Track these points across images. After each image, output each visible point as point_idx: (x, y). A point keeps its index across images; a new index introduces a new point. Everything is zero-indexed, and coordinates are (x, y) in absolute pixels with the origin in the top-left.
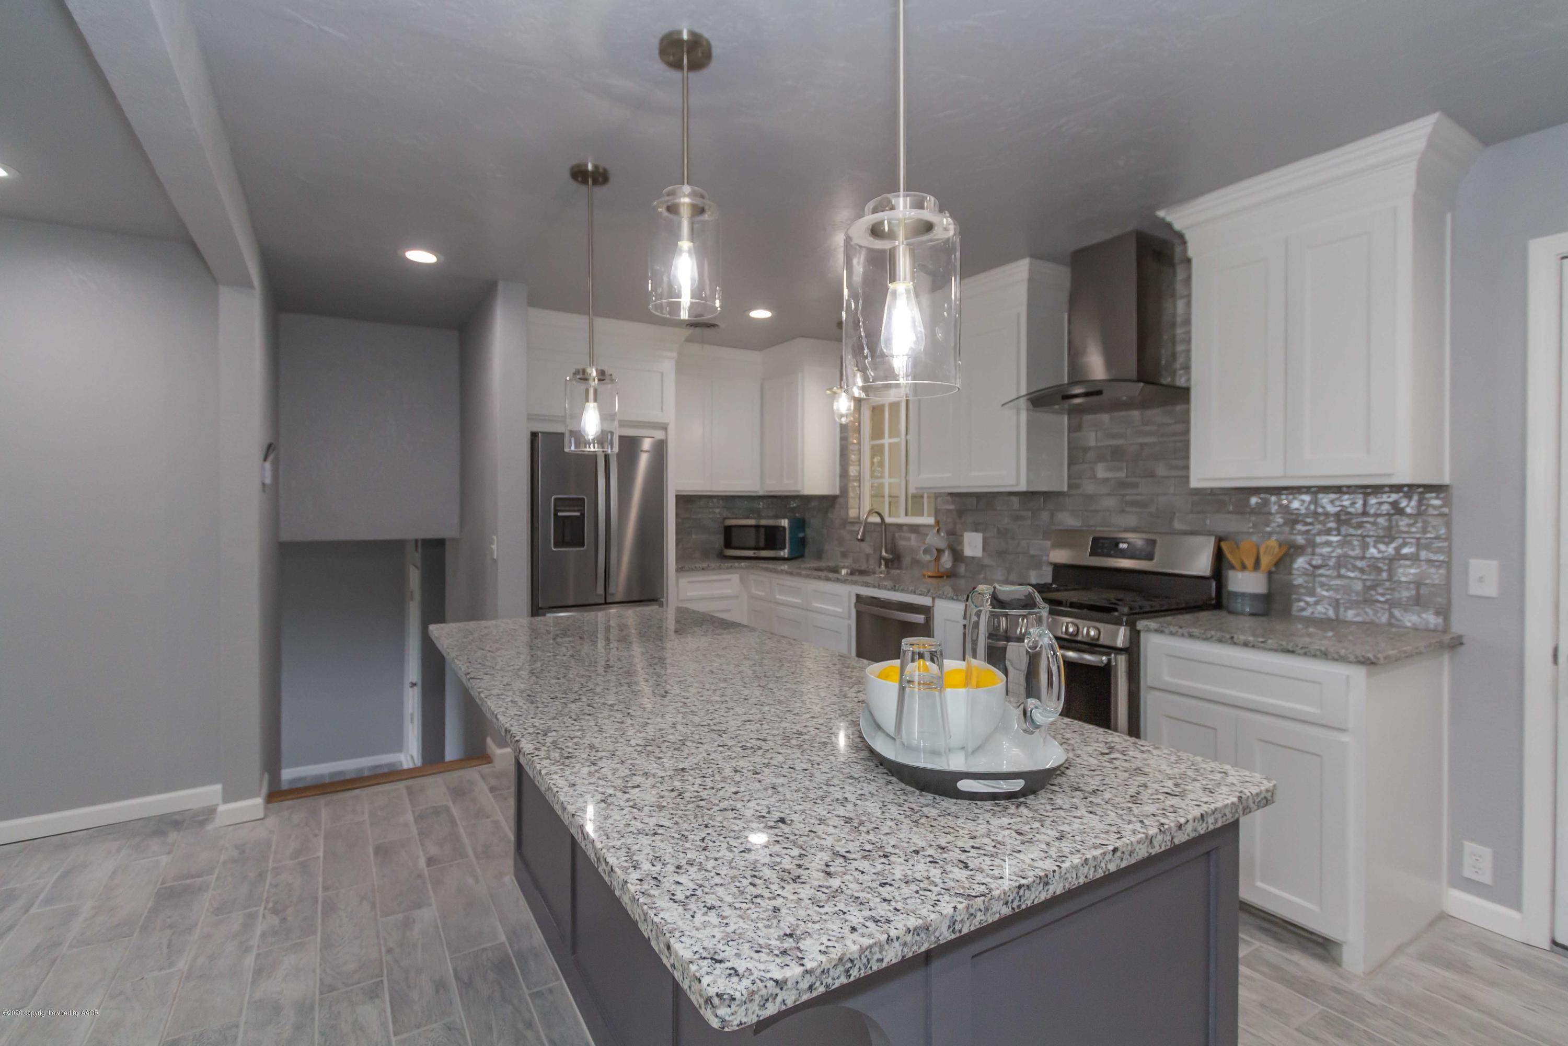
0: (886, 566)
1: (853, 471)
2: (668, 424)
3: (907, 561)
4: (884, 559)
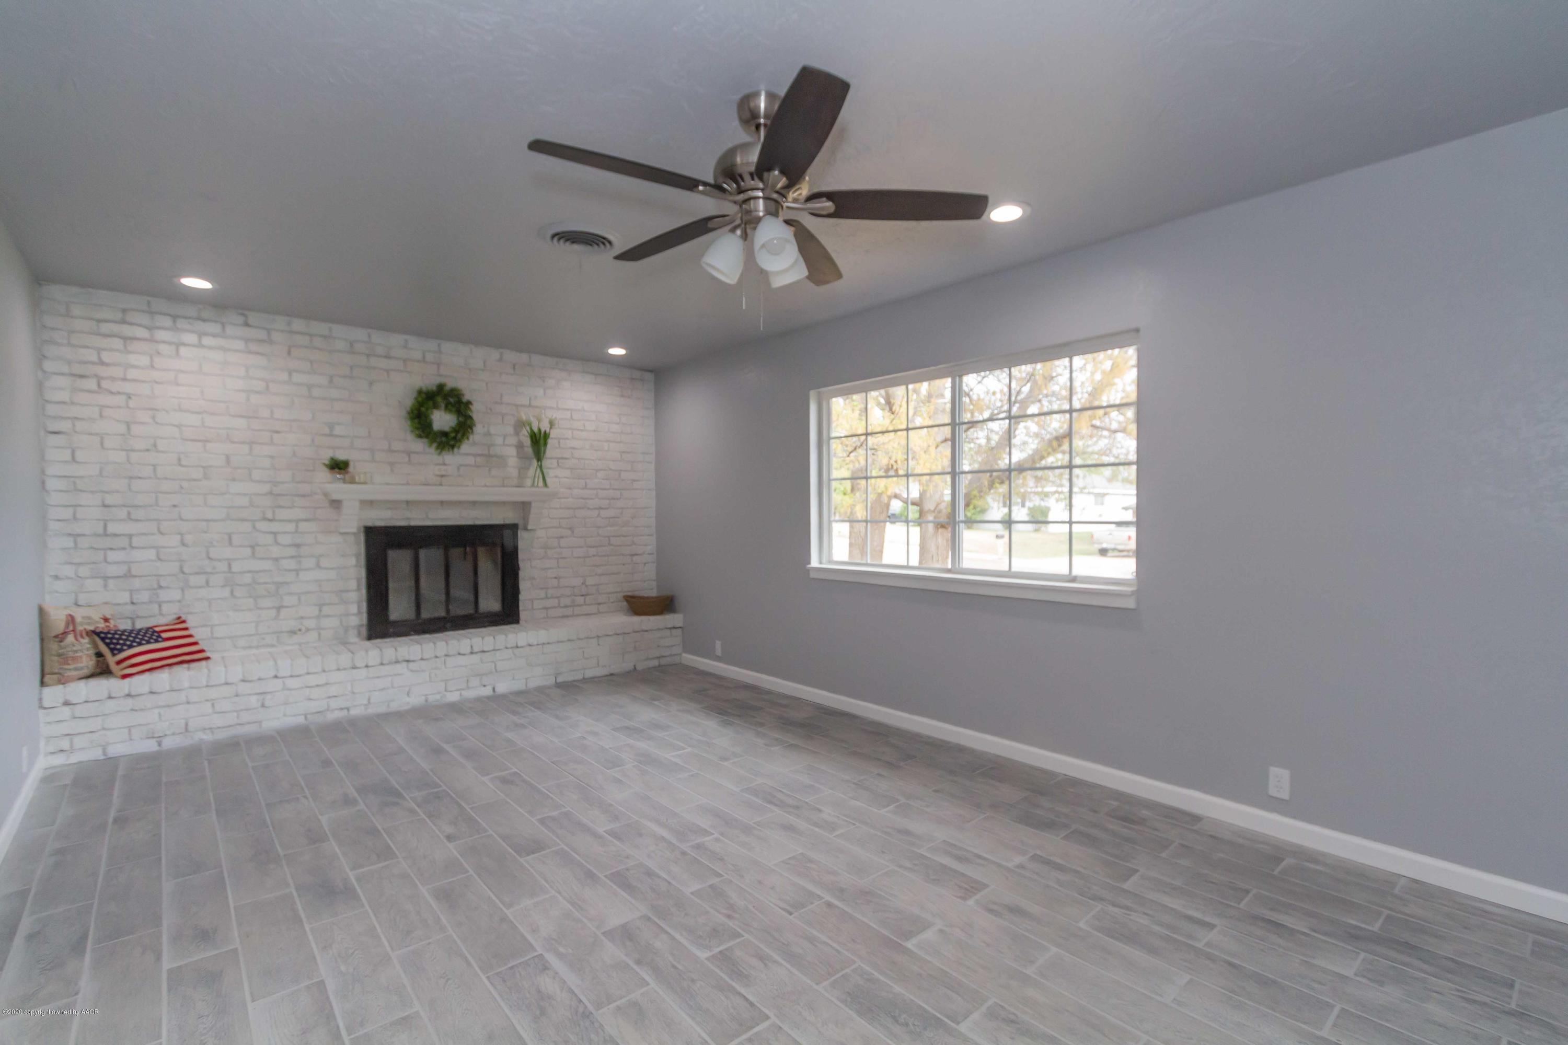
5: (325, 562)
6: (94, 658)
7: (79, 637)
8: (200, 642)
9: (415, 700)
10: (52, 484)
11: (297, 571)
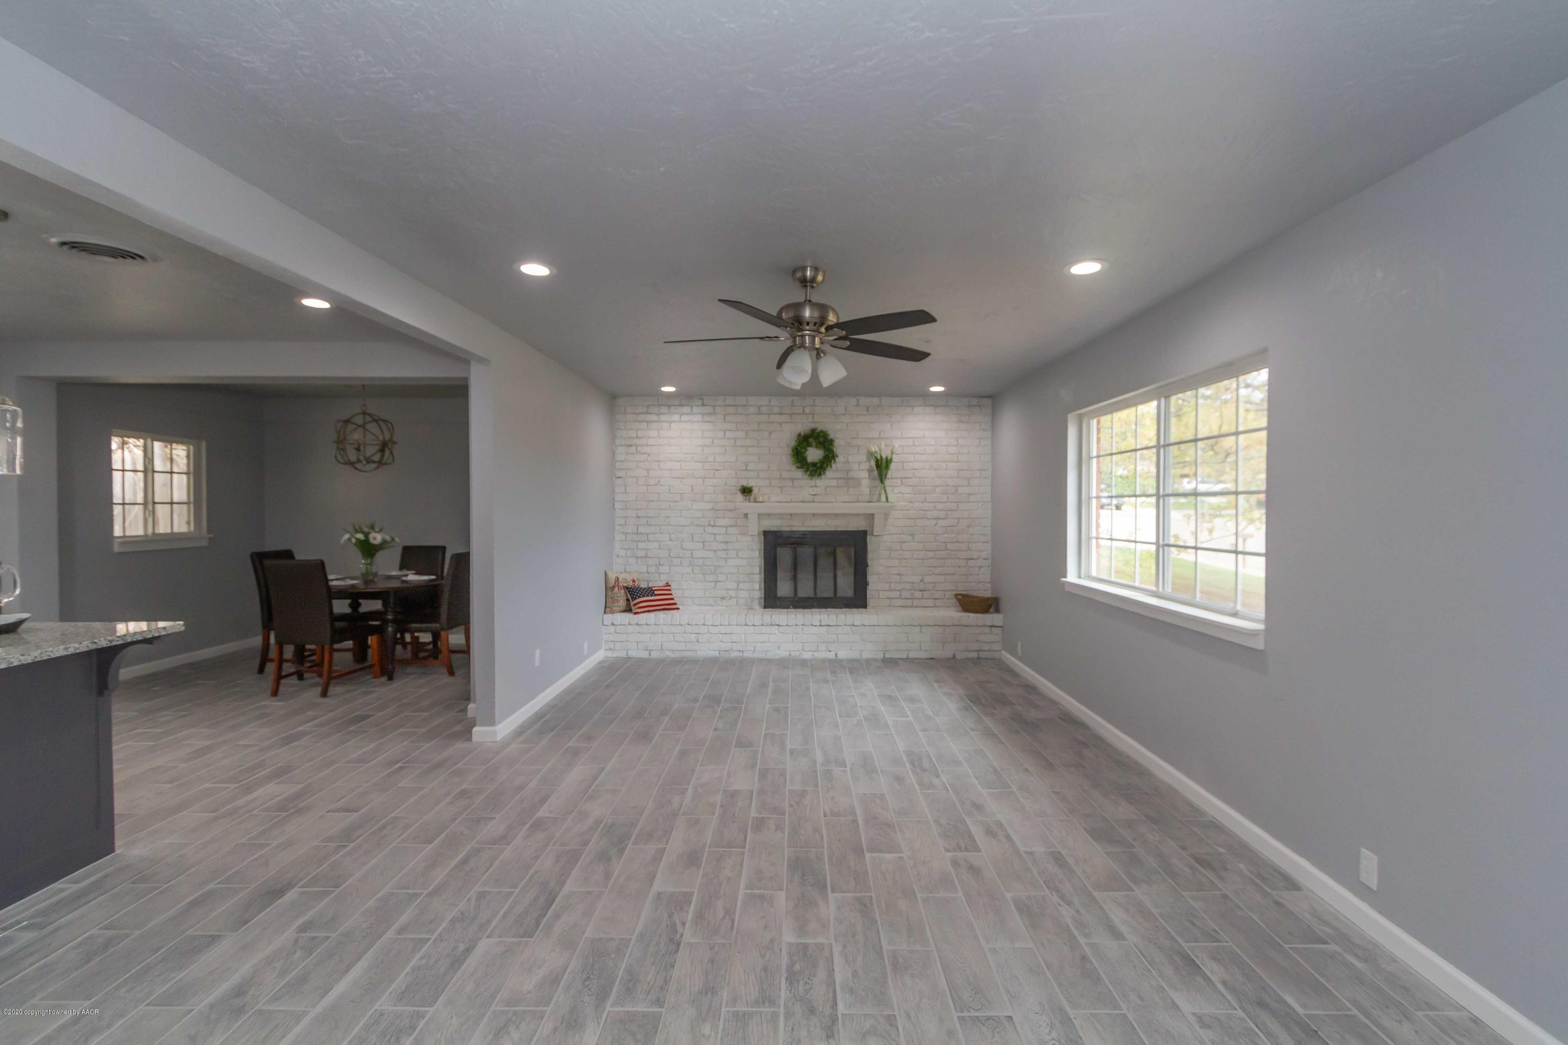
5: (741, 554)
6: (626, 601)
7: (620, 589)
8: (675, 599)
9: (782, 653)
10: (617, 505)
11: (726, 559)
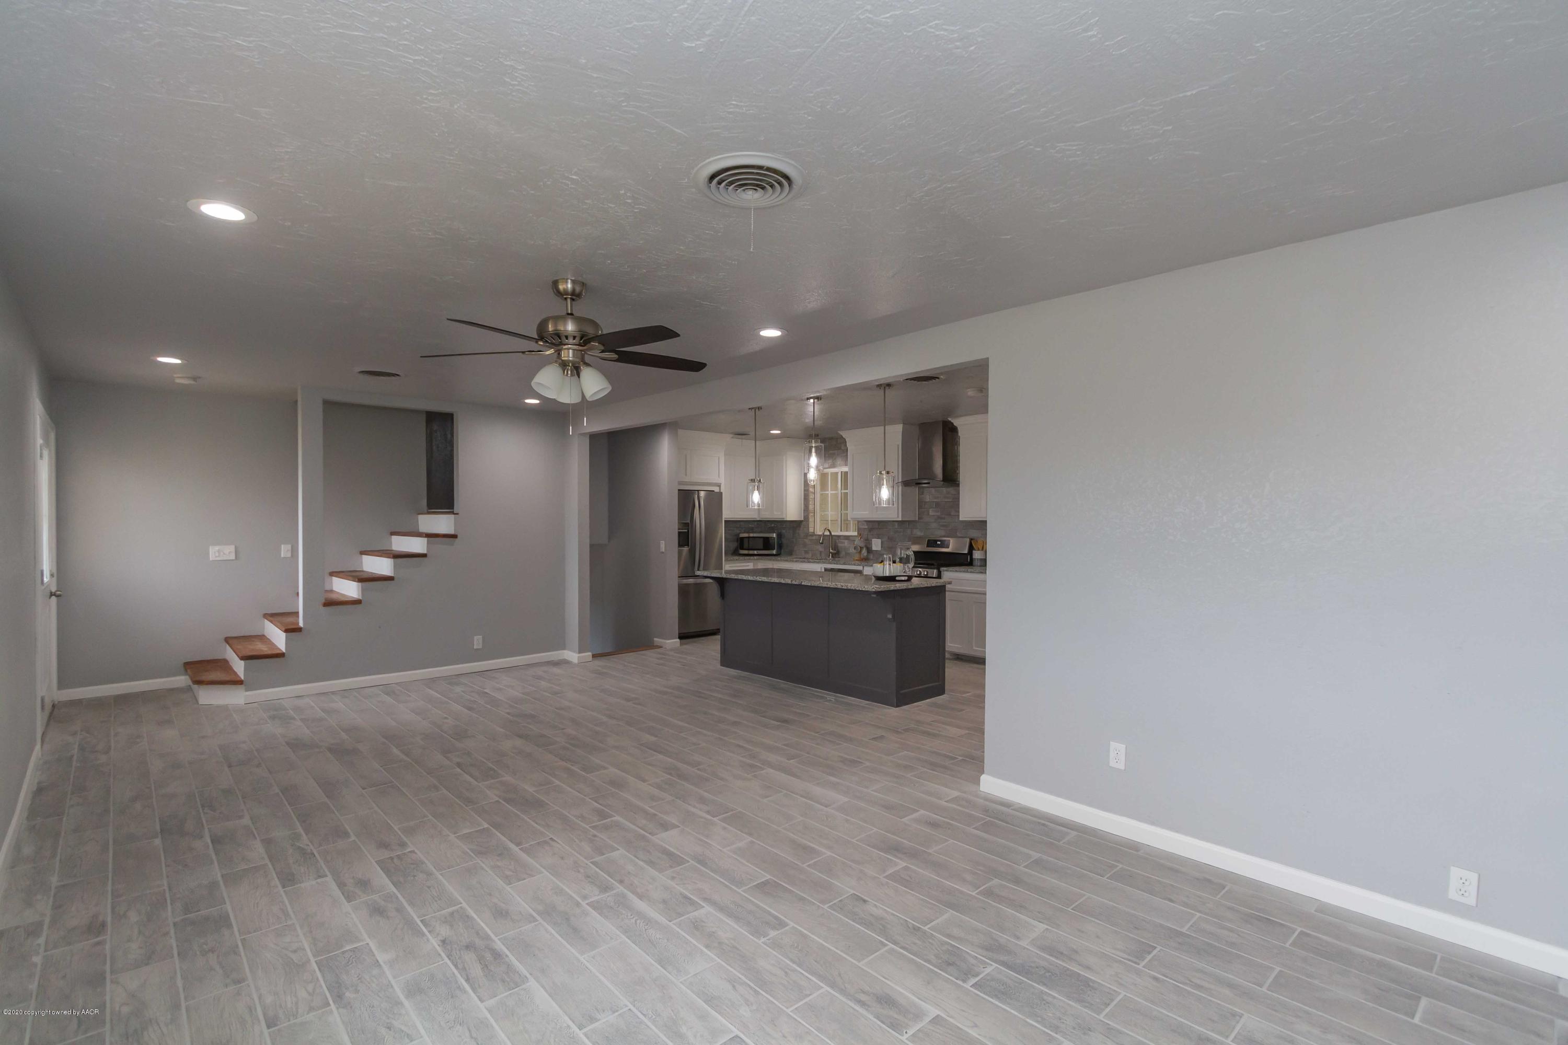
0: (832, 557)
1: (811, 507)
2: (721, 484)
3: (843, 554)
4: (831, 553)
